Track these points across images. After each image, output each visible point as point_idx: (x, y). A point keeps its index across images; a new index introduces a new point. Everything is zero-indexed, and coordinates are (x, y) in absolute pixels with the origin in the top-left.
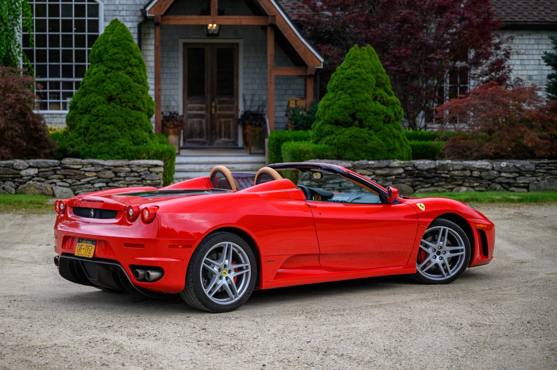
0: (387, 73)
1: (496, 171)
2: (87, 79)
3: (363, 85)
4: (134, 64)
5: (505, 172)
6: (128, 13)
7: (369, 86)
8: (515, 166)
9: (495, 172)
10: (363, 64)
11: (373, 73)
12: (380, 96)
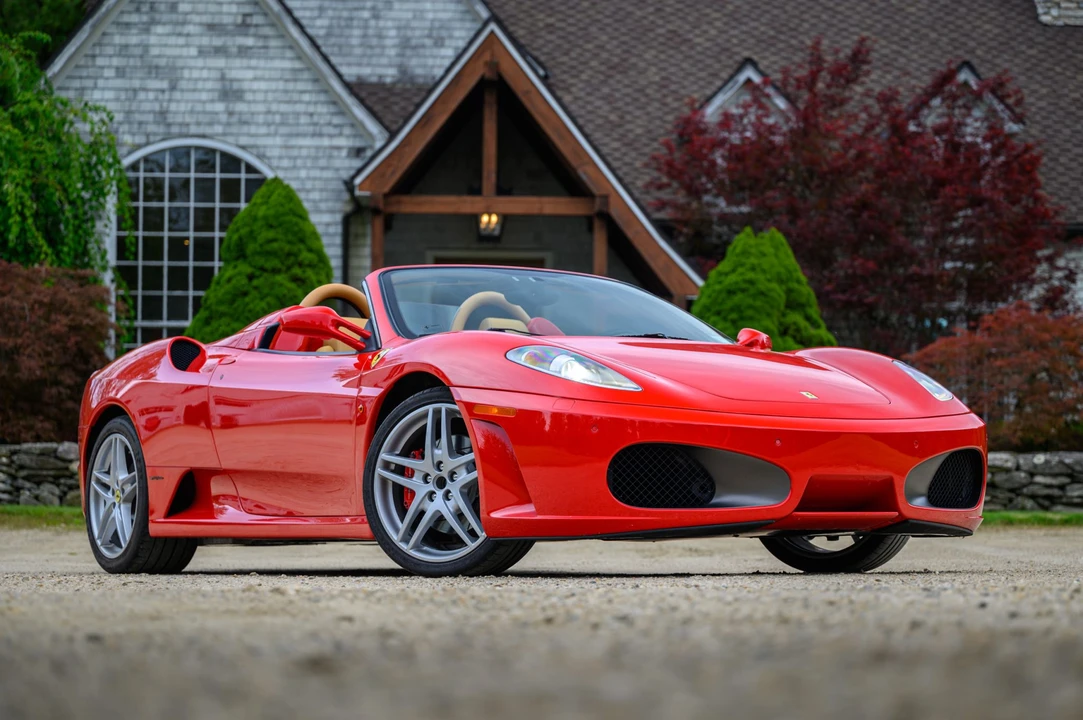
0: (809, 284)
1: (1025, 471)
2: (215, 290)
3: (758, 303)
4: (306, 262)
5: (1044, 475)
6: (325, 195)
7: (772, 307)
8: (1061, 462)
9: (1023, 475)
10: (759, 265)
11: (781, 281)
12: (793, 327)
